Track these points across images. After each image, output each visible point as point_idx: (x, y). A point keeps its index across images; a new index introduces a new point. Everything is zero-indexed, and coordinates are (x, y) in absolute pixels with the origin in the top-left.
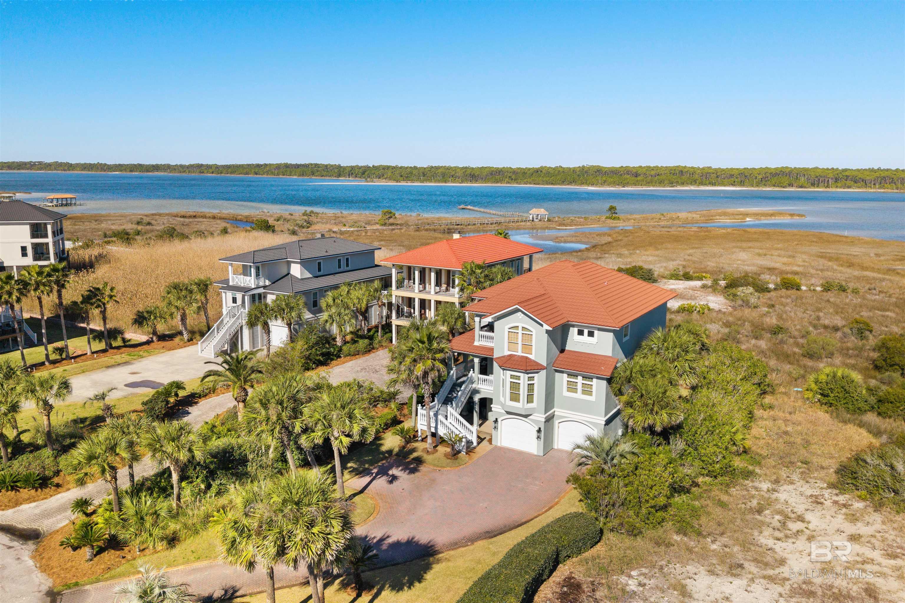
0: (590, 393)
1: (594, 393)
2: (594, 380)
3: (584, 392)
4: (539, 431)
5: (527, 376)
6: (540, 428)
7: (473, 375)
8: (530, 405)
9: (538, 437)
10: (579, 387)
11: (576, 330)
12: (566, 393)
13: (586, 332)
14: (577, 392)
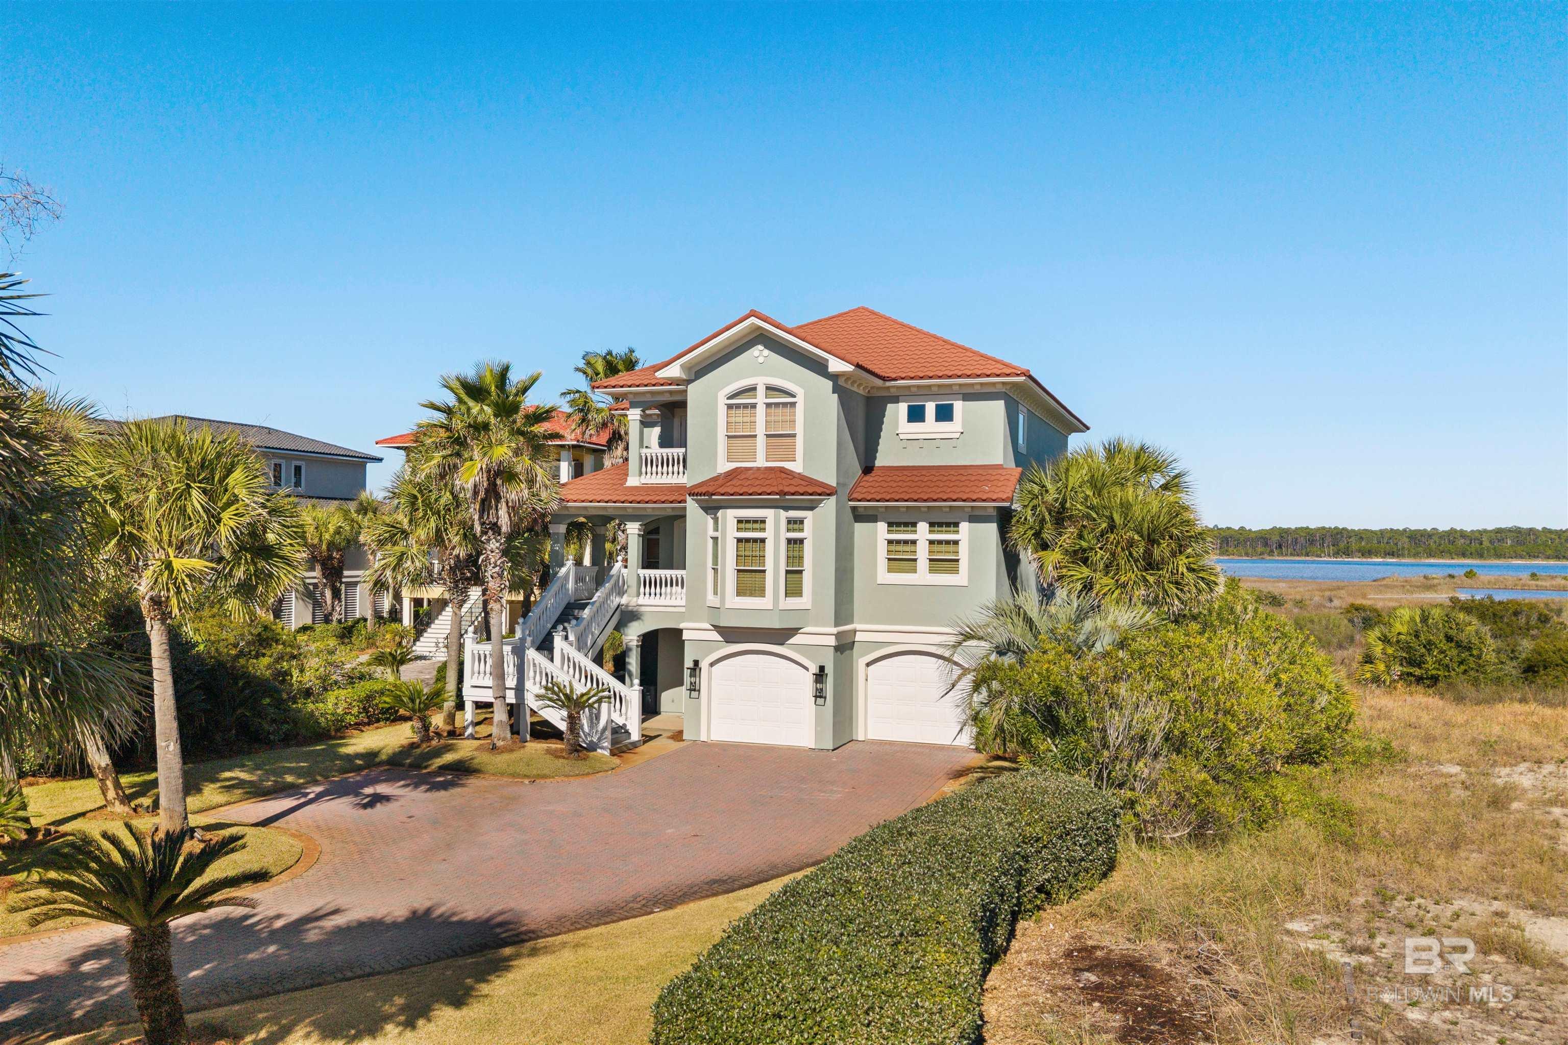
0: (950, 566)
1: (964, 565)
2: (964, 526)
3: (936, 564)
4: (820, 676)
5: (784, 515)
6: (822, 668)
7: (624, 571)
8: (793, 603)
9: (819, 695)
10: (922, 552)
11: (902, 408)
12: (884, 576)
13: (930, 408)
14: (914, 571)
